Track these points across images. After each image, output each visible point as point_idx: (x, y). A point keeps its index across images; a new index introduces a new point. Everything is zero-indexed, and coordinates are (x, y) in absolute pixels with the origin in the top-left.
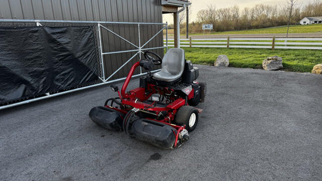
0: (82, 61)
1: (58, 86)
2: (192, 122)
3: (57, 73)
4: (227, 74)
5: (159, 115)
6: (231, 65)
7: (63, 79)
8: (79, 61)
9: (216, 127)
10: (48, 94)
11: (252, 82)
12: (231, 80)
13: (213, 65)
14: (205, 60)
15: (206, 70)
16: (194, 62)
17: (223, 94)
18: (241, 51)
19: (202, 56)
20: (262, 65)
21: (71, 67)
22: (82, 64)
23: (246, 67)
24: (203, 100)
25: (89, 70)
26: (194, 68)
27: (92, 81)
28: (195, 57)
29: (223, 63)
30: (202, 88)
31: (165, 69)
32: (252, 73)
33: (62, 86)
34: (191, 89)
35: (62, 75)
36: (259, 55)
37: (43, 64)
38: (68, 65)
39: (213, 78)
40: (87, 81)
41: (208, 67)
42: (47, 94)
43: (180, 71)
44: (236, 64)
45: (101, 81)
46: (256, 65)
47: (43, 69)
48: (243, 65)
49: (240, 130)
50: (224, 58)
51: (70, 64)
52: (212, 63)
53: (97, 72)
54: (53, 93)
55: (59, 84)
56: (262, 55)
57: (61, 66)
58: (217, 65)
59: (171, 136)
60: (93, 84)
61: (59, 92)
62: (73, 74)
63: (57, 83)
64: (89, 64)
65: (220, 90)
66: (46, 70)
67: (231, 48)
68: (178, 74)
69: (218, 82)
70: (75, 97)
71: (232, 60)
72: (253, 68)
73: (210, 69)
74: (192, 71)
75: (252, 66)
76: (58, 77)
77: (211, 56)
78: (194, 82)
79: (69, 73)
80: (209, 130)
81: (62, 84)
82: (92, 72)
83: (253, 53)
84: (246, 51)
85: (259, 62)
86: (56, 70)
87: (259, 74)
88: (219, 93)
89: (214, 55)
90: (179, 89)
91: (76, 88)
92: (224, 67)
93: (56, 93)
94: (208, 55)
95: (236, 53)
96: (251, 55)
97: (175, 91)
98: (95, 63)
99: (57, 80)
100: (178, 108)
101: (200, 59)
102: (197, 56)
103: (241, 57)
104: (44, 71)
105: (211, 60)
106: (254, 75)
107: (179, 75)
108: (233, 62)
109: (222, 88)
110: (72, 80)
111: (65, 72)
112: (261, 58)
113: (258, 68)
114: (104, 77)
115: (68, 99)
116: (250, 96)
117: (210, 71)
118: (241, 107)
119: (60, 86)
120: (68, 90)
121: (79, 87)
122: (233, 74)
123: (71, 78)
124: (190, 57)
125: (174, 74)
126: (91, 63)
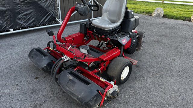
0: (41, 4)
1: (20, 24)
2: (125, 74)
3: (19, 13)
4: (162, 24)
5: (90, 66)
6: (165, 16)
7: (25, 19)
8: (39, 4)
9: (149, 81)
10: (12, 30)
11: (184, 33)
12: (165, 29)
13: (151, 15)
14: (145, 10)
15: (144, 19)
16: (136, 12)
17: (158, 42)
18: (173, 6)
19: (143, 8)
20: (190, 18)
21: (31, 9)
22: (41, 7)
23: (177, 18)
24: (139, 49)
25: (48, 12)
26: (135, 17)
27: (50, 21)
28: (137, 7)
29: (159, 14)
30: (139, 37)
31: (105, 16)
32: (183, 25)
33: (24, 24)
34: (129, 39)
35: (24, 15)
36: (187, 10)
37: (4, 4)
38: (29, 7)
39: (150, 26)
40: (47, 21)
41: (146, 16)
42: (10, 30)
43: (119, 20)
44: (169, 15)
45: (58, 22)
46: (186, 18)
47: (5, 9)
48: (175, 17)
49: (174, 87)
50: (161, 11)
51: (30, 6)
52: (150, 14)
53: (55, 14)
54: (16, 30)
55: (22, 23)
56: (190, 10)
57: (22, 7)
58: (154, 15)
59: (96, 98)
60: (52, 24)
61: (22, 29)
62: (34, 15)
63: (19, 22)
64: (48, 7)
65: (155, 38)
66: (8, 10)
67: (165, 4)
68: (117, 22)
69: (154, 30)
70: (36, 33)
71: (166, 12)
72: (183, 20)
73: (148, 18)
74: (132, 20)
75: (182, 18)
76: (20, 16)
77: (150, 8)
78: (133, 31)
79: (30, 14)
80: (141, 84)
81: (24, 23)
82: (50, 14)
83: (182, 8)
84: (177, 6)
85: (188, 16)
86: (18, 10)
87: (188, 25)
88: (155, 41)
89: (152, 7)
90: (115, 39)
91: (37, 26)
92: (159, 18)
93: (19, 29)
94: (148, 7)
95: (169, 7)
96: (181, 10)
97: (111, 40)
98: (53, 7)
99: (19, 19)
100: (111, 60)
101: (141, 10)
102: (139, 7)
103: (173, 10)
104: (6, 11)
105: (150, 11)
106: (185, 26)
107: (118, 24)
108: (167, 14)
109: (157, 36)
110: (33, 20)
111: (27, 13)
112: (189, 13)
113: (187, 20)
114: (61, 19)
115: (29, 35)
116: (183, 47)
117: (147, 20)
118: (175, 58)
119: (22, 24)
120: (30, 28)
121: (39, 26)
122: (166, 24)
123: (32, 18)
124: (134, 8)
125: (113, 22)
126: (49, 6)
